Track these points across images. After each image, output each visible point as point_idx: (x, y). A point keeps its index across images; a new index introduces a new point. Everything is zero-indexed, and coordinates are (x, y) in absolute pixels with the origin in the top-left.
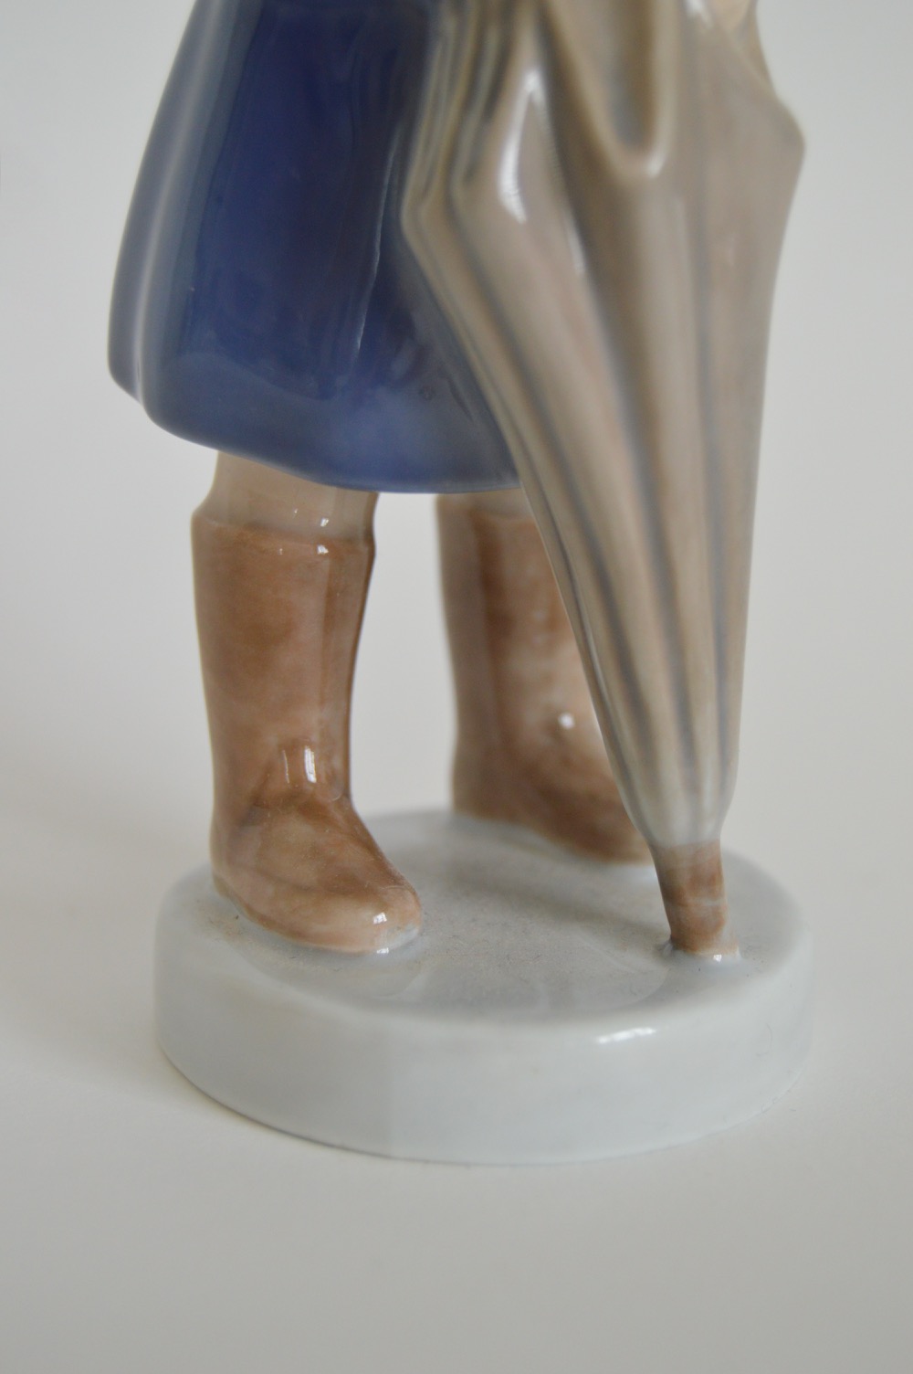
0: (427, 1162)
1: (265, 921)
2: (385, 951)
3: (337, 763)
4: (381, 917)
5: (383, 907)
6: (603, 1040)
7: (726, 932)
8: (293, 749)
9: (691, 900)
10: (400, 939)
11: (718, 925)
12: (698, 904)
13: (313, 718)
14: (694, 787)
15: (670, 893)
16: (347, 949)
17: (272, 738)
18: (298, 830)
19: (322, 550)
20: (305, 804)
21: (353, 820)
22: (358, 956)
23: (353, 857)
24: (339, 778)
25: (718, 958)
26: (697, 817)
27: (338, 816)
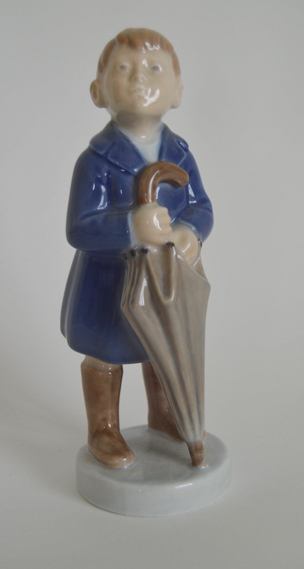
0: (135, 516)
1: (99, 460)
2: (126, 467)
3: (116, 422)
4: (125, 459)
5: (125, 457)
6: (177, 487)
7: (204, 461)
8: (105, 420)
9: (195, 454)
10: (129, 464)
11: (202, 459)
12: (197, 455)
13: (110, 412)
14: (193, 429)
15: (191, 453)
16: (117, 467)
17: (100, 417)
18: (106, 439)
19: (110, 373)
20: (108, 432)
21: (120, 436)
22: (120, 469)
23: (119, 445)
24: (117, 426)
25: (203, 467)
26: (195, 436)
27: (116, 435)
